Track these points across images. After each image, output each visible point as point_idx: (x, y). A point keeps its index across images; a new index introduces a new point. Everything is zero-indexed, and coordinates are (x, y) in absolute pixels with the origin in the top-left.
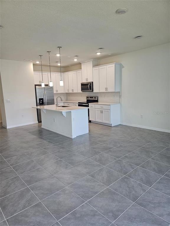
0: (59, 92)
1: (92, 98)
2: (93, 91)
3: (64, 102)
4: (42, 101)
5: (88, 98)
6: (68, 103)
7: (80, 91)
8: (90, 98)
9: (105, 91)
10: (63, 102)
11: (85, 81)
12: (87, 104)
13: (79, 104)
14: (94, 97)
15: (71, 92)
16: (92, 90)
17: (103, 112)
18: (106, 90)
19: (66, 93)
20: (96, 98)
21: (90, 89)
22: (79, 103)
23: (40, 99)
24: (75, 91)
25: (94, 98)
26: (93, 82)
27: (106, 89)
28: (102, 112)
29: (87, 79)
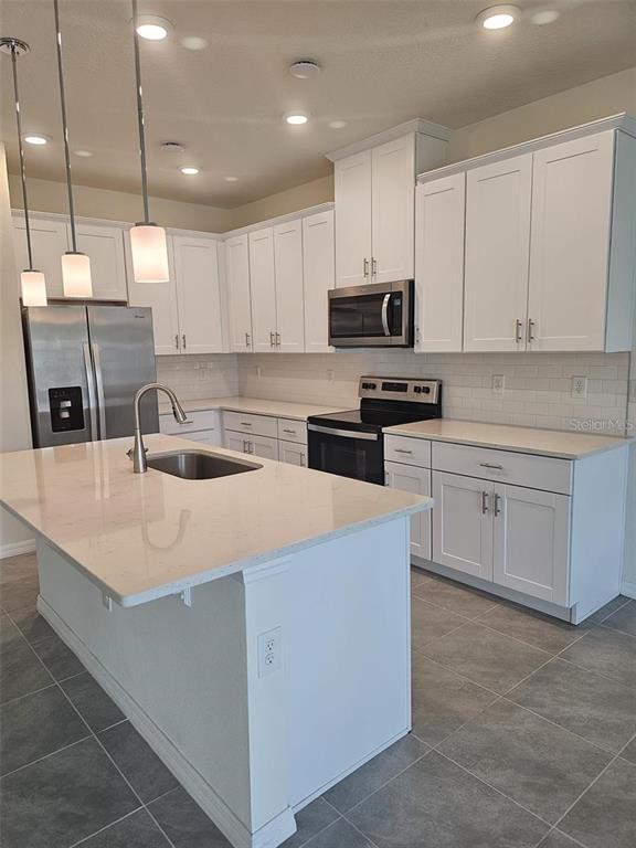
0: (192, 349)
1: (403, 388)
2: (411, 343)
3: (221, 410)
4: (69, 404)
5: (374, 387)
6: (247, 418)
7: (318, 340)
8: (386, 387)
9: (513, 347)
10: (217, 406)
11: (352, 280)
12: (374, 437)
13: (313, 427)
14: (411, 385)
15: (262, 346)
16: (402, 340)
17: (505, 506)
18: (523, 334)
19: (239, 355)
20: (427, 390)
21: (395, 329)
22: (312, 420)
23: (56, 395)
24: (289, 345)
25: (417, 390)
26: (412, 283)
27: (526, 329)
28: (490, 505)
29: (370, 265)
